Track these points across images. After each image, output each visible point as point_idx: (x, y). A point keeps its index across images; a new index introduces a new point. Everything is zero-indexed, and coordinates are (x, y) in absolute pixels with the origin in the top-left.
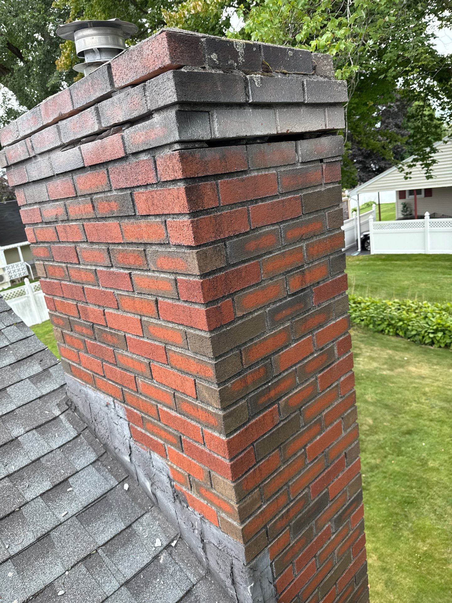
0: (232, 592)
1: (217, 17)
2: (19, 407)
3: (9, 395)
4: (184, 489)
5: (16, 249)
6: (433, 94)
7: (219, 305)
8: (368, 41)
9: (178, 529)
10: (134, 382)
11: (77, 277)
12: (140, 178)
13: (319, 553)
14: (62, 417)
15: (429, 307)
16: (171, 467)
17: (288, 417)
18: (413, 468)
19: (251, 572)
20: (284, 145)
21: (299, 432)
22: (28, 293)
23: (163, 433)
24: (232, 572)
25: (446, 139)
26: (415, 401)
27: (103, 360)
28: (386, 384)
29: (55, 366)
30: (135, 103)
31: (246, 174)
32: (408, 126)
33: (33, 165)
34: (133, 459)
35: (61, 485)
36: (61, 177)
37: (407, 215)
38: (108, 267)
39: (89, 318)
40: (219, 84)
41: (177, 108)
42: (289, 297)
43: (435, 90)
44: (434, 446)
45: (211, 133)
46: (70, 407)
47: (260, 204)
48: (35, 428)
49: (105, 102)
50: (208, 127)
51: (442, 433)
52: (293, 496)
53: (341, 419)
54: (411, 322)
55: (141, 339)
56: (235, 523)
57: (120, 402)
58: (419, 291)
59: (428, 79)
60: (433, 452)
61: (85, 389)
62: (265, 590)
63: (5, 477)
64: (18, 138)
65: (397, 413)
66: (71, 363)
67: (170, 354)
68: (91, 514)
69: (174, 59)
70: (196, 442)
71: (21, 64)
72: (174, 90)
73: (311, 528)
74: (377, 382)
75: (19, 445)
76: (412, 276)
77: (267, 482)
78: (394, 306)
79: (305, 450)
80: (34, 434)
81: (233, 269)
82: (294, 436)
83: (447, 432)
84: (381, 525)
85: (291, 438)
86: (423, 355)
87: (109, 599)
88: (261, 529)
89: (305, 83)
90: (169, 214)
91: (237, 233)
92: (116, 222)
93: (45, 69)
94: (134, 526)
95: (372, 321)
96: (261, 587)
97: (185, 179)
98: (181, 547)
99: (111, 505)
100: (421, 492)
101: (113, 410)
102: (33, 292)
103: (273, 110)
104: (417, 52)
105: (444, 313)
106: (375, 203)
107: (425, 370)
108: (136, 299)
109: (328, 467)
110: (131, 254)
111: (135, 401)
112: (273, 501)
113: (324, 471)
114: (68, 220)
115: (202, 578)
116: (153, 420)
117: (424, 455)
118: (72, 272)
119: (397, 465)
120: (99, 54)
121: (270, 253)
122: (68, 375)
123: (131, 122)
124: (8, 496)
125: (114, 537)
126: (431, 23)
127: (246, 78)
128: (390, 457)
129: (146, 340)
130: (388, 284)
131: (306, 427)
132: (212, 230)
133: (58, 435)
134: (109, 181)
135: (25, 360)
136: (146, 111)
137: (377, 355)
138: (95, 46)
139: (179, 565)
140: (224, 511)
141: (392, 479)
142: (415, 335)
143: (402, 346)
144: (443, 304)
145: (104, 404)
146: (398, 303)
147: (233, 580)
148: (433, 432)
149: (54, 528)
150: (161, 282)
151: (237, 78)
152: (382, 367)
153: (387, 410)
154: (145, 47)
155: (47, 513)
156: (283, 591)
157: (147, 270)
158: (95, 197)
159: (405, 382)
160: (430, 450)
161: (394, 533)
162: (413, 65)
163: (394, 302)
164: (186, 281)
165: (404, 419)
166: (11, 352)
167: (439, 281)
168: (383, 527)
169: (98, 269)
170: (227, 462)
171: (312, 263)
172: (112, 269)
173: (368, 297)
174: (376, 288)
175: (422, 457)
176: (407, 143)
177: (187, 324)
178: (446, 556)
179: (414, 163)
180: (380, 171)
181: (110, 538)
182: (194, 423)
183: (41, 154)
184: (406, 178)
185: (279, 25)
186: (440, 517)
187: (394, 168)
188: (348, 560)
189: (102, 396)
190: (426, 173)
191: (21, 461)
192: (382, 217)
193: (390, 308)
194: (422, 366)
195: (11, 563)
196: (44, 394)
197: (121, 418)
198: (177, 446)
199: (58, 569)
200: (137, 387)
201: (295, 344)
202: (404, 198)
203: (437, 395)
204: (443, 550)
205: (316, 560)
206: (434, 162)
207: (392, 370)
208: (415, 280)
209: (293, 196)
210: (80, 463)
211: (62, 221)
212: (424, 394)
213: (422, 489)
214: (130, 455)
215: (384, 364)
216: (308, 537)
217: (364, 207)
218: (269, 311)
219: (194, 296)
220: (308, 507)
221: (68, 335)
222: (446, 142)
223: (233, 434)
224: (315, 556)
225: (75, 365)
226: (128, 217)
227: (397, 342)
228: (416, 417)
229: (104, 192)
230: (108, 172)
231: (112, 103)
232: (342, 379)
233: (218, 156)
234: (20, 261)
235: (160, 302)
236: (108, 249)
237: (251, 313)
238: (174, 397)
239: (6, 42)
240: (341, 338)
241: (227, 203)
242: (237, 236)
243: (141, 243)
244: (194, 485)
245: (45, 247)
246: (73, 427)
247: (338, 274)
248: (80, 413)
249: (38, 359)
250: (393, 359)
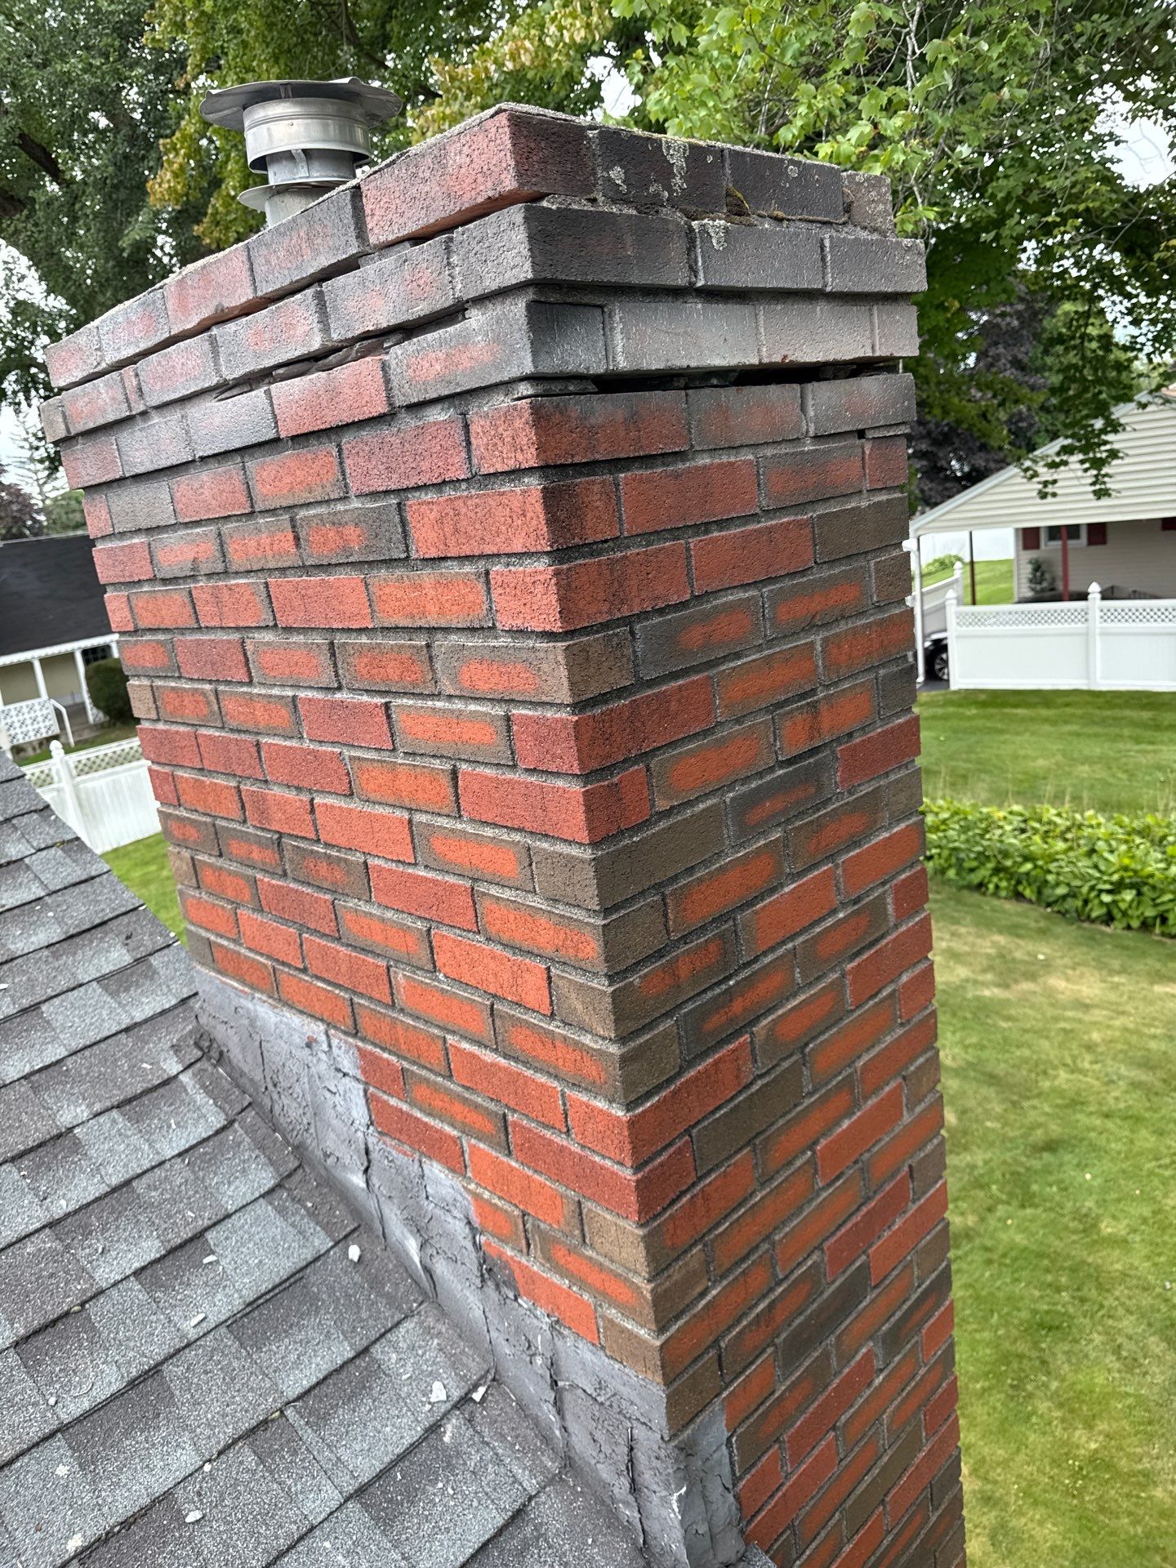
0: (629, 1513)
1: (571, 78)
2: (75, 1053)
3: (48, 1022)
4: (509, 1252)
5: (28, 665)
6: (1111, 283)
7: (615, 780)
8: (959, 148)
9: (489, 1357)
10: (386, 981)
11: (242, 718)
12: (425, 466)
13: (843, 1419)
14: (185, 1078)
15: (1100, 825)
16: (477, 1197)
17: (773, 1067)
18: (1061, 1239)
19: (682, 1457)
20: (775, 393)
21: (799, 1108)
22: (60, 781)
23: (458, 1108)
24: (631, 1460)
25: (1143, 397)
26: (1065, 1065)
27: (303, 928)
28: (989, 1021)
29: (166, 951)
30: (421, 282)
31: (683, 461)
32: (1045, 364)
33: (138, 434)
34: (375, 1181)
35: (187, 1247)
36: (213, 464)
37: (1043, 590)
38: (328, 689)
39: (269, 820)
40: (629, 239)
41: (531, 295)
42: (781, 767)
43: (1116, 273)
44: (1115, 1180)
45: (607, 357)
46: (205, 1054)
47: (716, 534)
48: (118, 1107)
49: (342, 278)
50: (601, 344)
51: (1136, 1149)
52: (783, 1270)
53: (900, 1080)
54: (1055, 864)
55: (410, 870)
56: (642, 1332)
57: (345, 1033)
58: (1074, 785)
59: (1101, 247)
60: (1113, 1196)
61: (250, 1006)
62: (714, 1507)
63: (44, 1227)
64: (99, 369)
65: (1021, 1096)
66: (213, 938)
67: (484, 905)
68: (266, 1321)
69: (525, 179)
70: (546, 1126)
71: (53, 188)
72: (526, 252)
73: (826, 1355)
74: (969, 1015)
75: (77, 1146)
76: (1055, 747)
77: (721, 1229)
78: (1010, 823)
79: (814, 1153)
80: (114, 1121)
81: (650, 692)
82: (789, 1117)
83: (1148, 1145)
84: (978, 1386)
85: (781, 1122)
86: (1085, 949)
87: (317, 1533)
88: (707, 1350)
89: (827, 243)
90: (498, 555)
91: (661, 605)
92: (354, 577)
93: (116, 202)
94: (376, 1350)
95: (953, 860)
96: (704, 1497)
97: (543, 470)
98: (497, 1402)
99: (316, 1298)
100: (1083, 1300)
101: (323, 1057)
102: (72, 777)
103: (751, 307)
104: (1073, 179)
105: (1138, 840)
106: (959, 559)
107: (1090, 987)
108: (400, 769)
109: (869, 1199)
110: (394, 655)
111: (385, 1028)
112: (736, 1278)
113: (858, 1209)
114: (226, 572)
115: (553, 1480)
116: (432, 1077)
117: (1089, 1204)
118: (229, 705)
119: (1020, 1229)
120: (304, 164)
121: (738, 655)
122: (204, 970)
123: (407, 330)
124: (52, 1275)
125: (325, 1378)
126: (1108, 106)
127: (690, 227)
128: (1001, 1210)
129: (422, 873)
130: (995, 766)
131: (817, 1096)
132: (602, 596)
133: (177, 1124)
134: (343, 473)
135: (88, 935)
136: (450, 302)
137: (967, 948)
138: (296, 146)
139: (493, 1449)
140: (614, 1303)
141: (1006, 1265)
142: (1064, 897)
143: (1033, 924)
144: (1137, 818)
145: (298, 1040)
146: (1021, 815)
147: (633, 1480)
148: (1113, 1145)
149: (172, 1356)
150: (469, 725)
151: (671, 227)
152: (980, 978)
153: (992, 1089)
154: (452, 149)
155: (154, 1318)
156: (758, 1512)
157: (432, 696)
158: (302, 513)
159: (1039, 1016)
160: (1104, 1190)
161: (1012, 1405)
162: (1065, 210)
163: (1011, 813)
164: (536, 721)
165: (1037, 1111)
166: (51, 914)
167: (1124, 760)
168: (984, 1390)
169: (302, 694)
170: (627, 1173)
171: (836, 684)
172: (338, 696)
173: (943, 798)
174: (964, 777)
175: (1084, 1211)
176: (1043, 408)
177: (536, 827)
178: (1146, 1464)
179: (1065, 458)
180: (975, 477)
181: (314, 1380)
182: (542, 1079)
183: (162, 407)
184: (1043, 495)
185: (735, 104)
186: (1131, 1365)
187: (1012, 470)
188: (914, 1444)
189: (296, 1020)
190: (1093, 484)
191: (84, 1188)
192: (978, 596)
193: (1001, 827)
194: (1082, 975)
195: (63, 1442)
196: (138, 1020)
197: (345, 1075)
198: (496, 1140)
199: (184, 1458)
200: (392, 994)
201: (792, 886)
202: (1037, 546)
203: (1121, 1051)
204: (1138, 1450)
205: (836, 1438)
206: (1114, 454)
207: (1006, 986)
208: (1064, 756)
209: (792, 518)
210: (234, 1194)
211: (209, 576)
212: (1090, 1047)
213: (1085, 1292)
214: (366, 1171)
215: (984, 971)
216: (819, 1375)
217: (932, 568)
218: (732, 799)
219: (554, 756)
220: (820, 1300)
221: (210, 865)
222: (1144, 406)
223: (642, 1104)
224: (834, 1428)
225: (225, 943)
226: (389, 562)
227: (1018, 914)
228: (1067, 1106)
229: (328, 502)
230: (340, 451)
231: (363, 283)
232: (905, 978)
233: (620, 415)
234: (38, 695)
235: (464, 774)
236: (332, 643)
237: (689, 804)
238: (492, 1014)
239: (18, 132)
240: (903, 876)
241: (639, 531)
242: (661, 612)
243: (420, 628)
244: (536, 1240)
245: (158, 642)
246: (215, 1103)
247: (897, 715)
248: (233, 1068)
249: (121, 933)
250: (1009, 957)
